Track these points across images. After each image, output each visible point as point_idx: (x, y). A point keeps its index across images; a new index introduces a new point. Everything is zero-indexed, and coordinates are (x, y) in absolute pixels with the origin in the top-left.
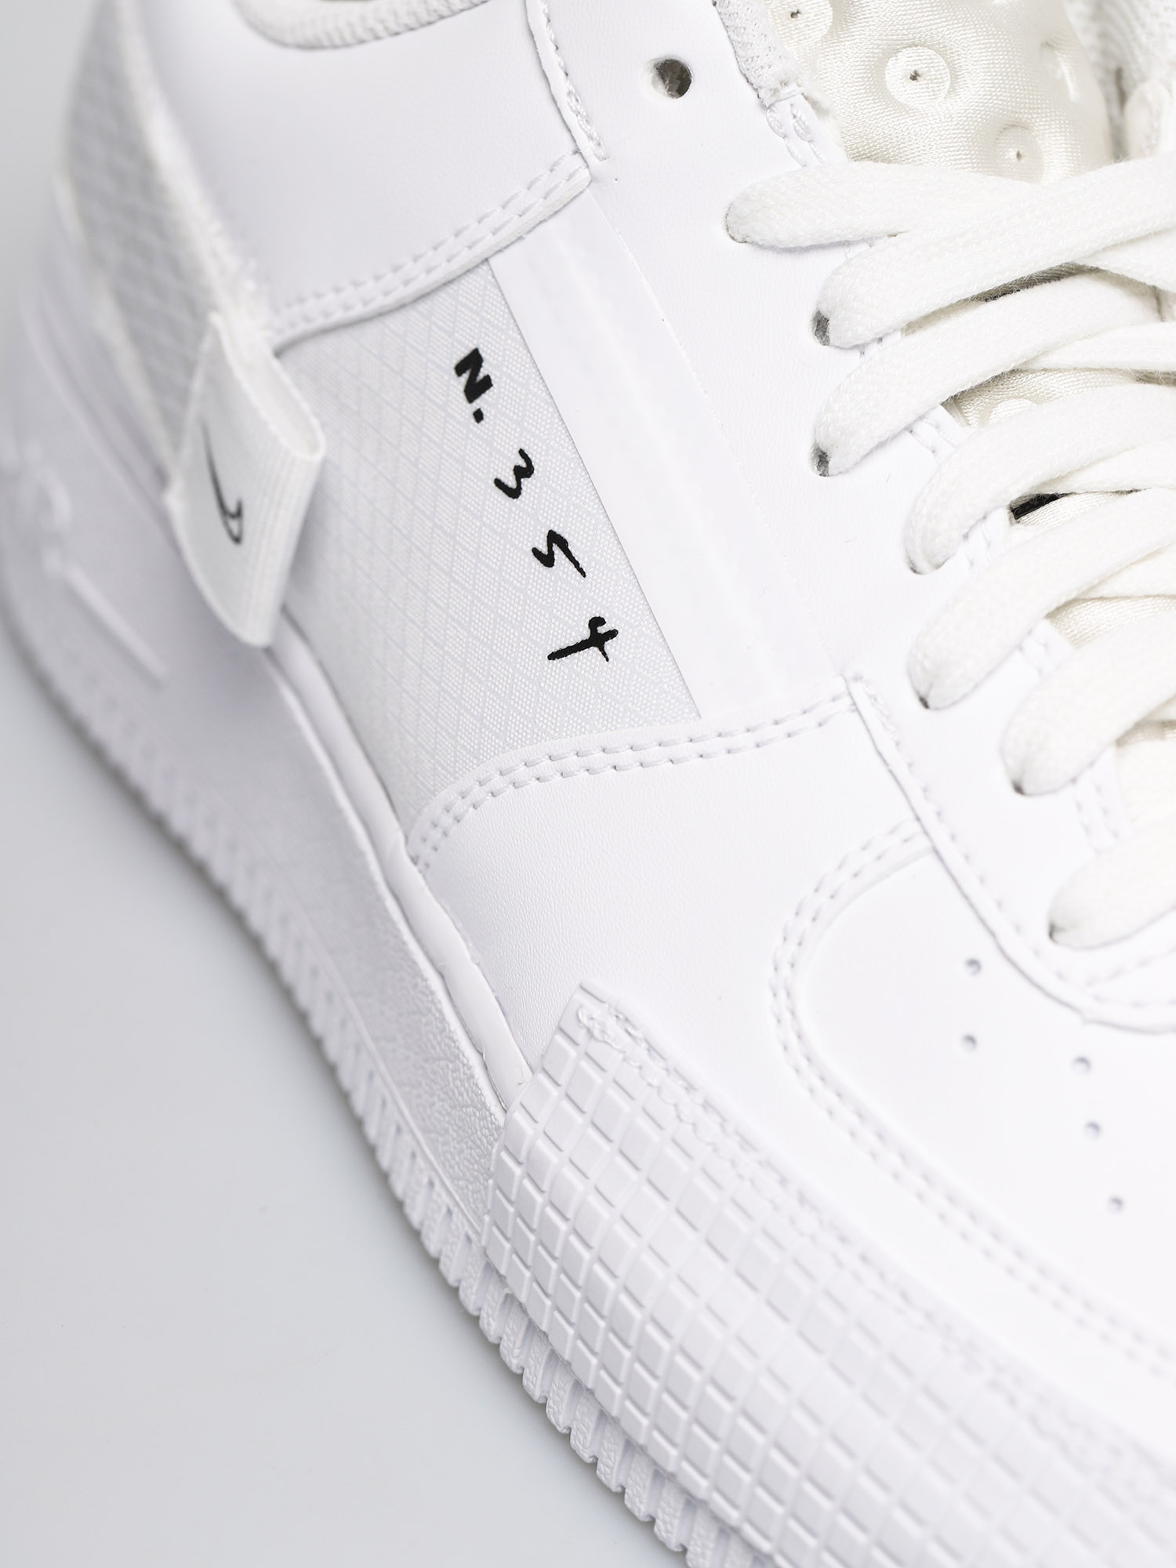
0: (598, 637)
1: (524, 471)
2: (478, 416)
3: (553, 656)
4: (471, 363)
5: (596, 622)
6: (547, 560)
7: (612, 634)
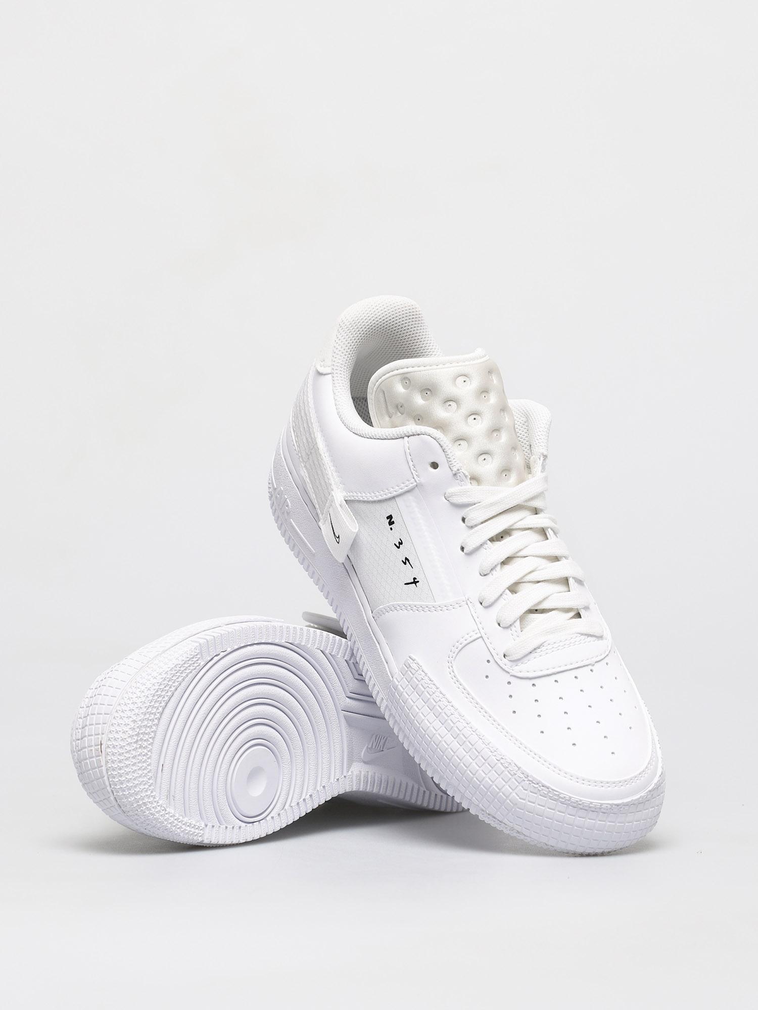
0: (415, 582)
1: (401, 543)
2: (391, 529)
3: (405, 584)
4: (390, 517)
5: (415, 579)
6: (405, 563)
7: (418, 582)
